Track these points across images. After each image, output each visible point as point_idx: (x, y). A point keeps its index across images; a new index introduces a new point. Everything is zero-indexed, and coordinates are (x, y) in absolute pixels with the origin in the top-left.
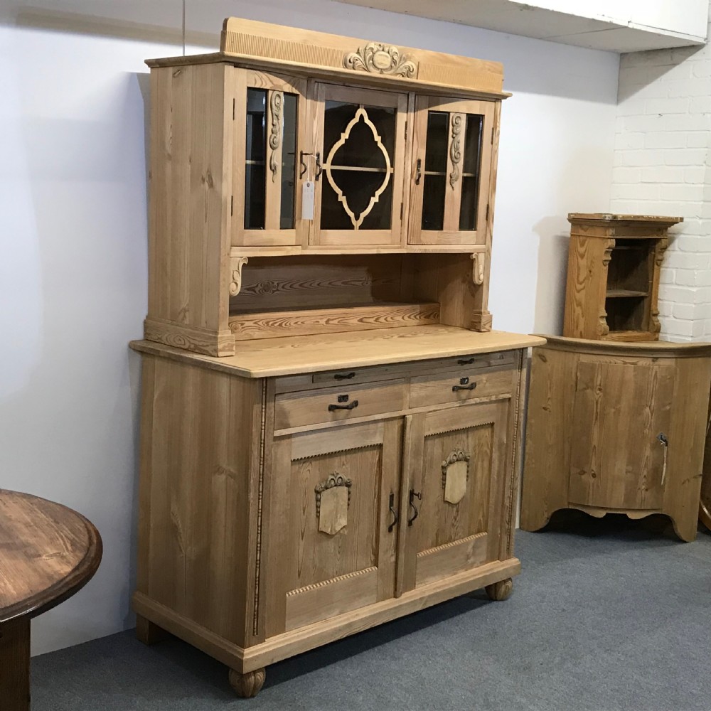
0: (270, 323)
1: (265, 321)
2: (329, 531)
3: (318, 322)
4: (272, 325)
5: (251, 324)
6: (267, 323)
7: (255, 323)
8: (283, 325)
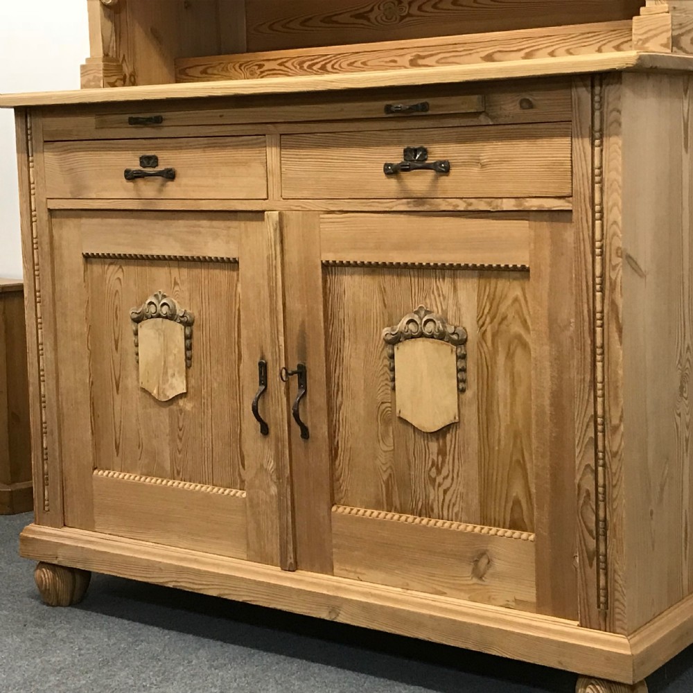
0: (305, 65)
1: (296, 61)
2: (155, 392)
3: (395, 61)
4: (310, 67)
5: (274, 65)
6: (301, 64)
7: (280, 64)
8: (329, 67)
